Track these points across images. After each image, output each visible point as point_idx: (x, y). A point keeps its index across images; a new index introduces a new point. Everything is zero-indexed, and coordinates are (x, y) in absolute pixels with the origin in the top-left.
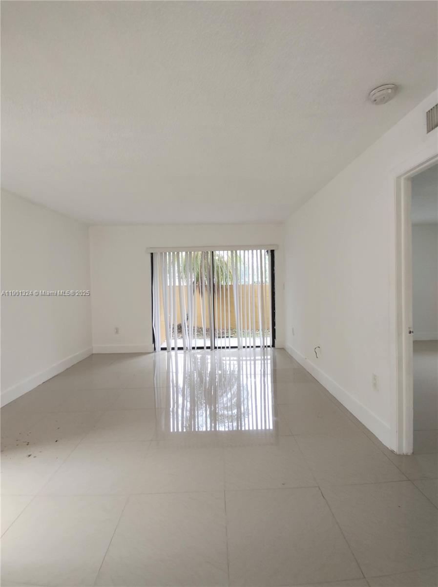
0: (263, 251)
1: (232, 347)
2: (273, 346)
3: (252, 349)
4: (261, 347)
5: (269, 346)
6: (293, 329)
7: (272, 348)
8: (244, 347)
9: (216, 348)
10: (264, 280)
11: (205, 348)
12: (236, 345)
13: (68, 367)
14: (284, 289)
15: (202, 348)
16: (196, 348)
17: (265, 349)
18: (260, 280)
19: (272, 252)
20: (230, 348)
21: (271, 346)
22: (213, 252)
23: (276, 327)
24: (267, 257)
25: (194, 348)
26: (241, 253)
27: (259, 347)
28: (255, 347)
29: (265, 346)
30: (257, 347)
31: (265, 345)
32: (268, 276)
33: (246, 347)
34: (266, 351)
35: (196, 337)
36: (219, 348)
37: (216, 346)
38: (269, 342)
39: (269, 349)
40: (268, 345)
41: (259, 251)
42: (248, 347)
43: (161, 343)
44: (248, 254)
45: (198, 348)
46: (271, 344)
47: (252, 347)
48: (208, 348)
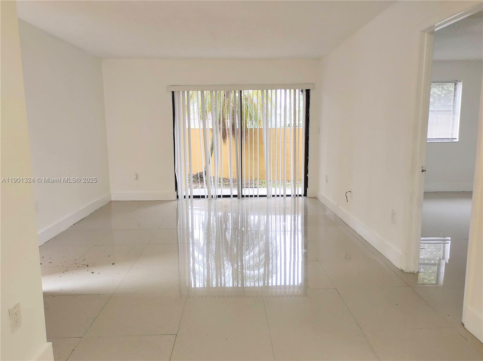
0: (297, 91)
1: (260, 196)
2: (305, 195)
4: (292, 196)
5: (300, 196)
6: (327, 176)
7: (304, 197)
8: (273, 196)
9: (243, 196)
10: (297, 122)
11: (232, 196)
12: (265, 194)
14: (319, 133)
15: (229, 196)
16: (222, 196)
17: (297, 198)
18: (293, 123)
19: (308, 91)
20: (258, 196)
21: (303, 195)
22: (241, 91)
23: (309, 175)
24: (301, 97)
25: (219, 196)
26: (272, 93)
27: (290, 196)
28: (285, 196)
29: (297, 196)
30: (287, 196)
31: (297, 194)
32: (302, 118)
33: (276, 196)
34: (297, 200)
35: (222, 186)
36: (247, 196)
37: (243, 194)
38: (301, 191)
39: (300, 198)
40: (300, 194)
41: (292, 91)
42: (278, 196)
43: (182, 192)
44: (281, 92)
45: (224, 196)
46: (303, 193)
47: (282, 196)
48: (234, 196)
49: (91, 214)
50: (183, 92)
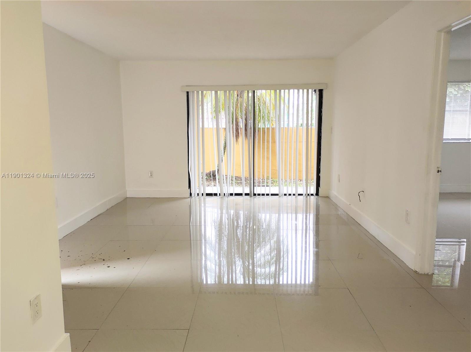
0: (310, 91)
1: (272, 195)
2: (317, 194)
3: (294, 196)
4: (304, 195)
5: (312, 195)
6: (339, 175)
7: (316, 197)
8: (285, 195)
9: (255, 195)
11: (244, 195)
12: (277, 193)
13: (109, 207)
14: (332, 133)
15: (241, 194)
16: (234, 195)
17: (308, 197)
18: (305, 122)
19: (321, 92)
20: (270, 195)
21: (315, 194)
22: (254, 91)
23: (321, 175)
24: (314, 97)
25: (231, 194)
26: (285, 93)
27: (302, 195)
28: (297, 195)
29: (308, 195)
30: (299, 195)
31: (308, 193)
33: (288, 195)
34: (308, 199)
35: (234, 185)
36: (259, 195)
37: (255, 193)
38: (313, 190)
39: (312, 197)
40: (312, 193)
41: (305, 91)
42: (290, 195)
43: (195, 189)
44: (293, 92)
45: (236, 194)
46: (315, 193)
47: (294, 195)
48: (247, 194)
49: (108, 210)
50: (198, 92)
